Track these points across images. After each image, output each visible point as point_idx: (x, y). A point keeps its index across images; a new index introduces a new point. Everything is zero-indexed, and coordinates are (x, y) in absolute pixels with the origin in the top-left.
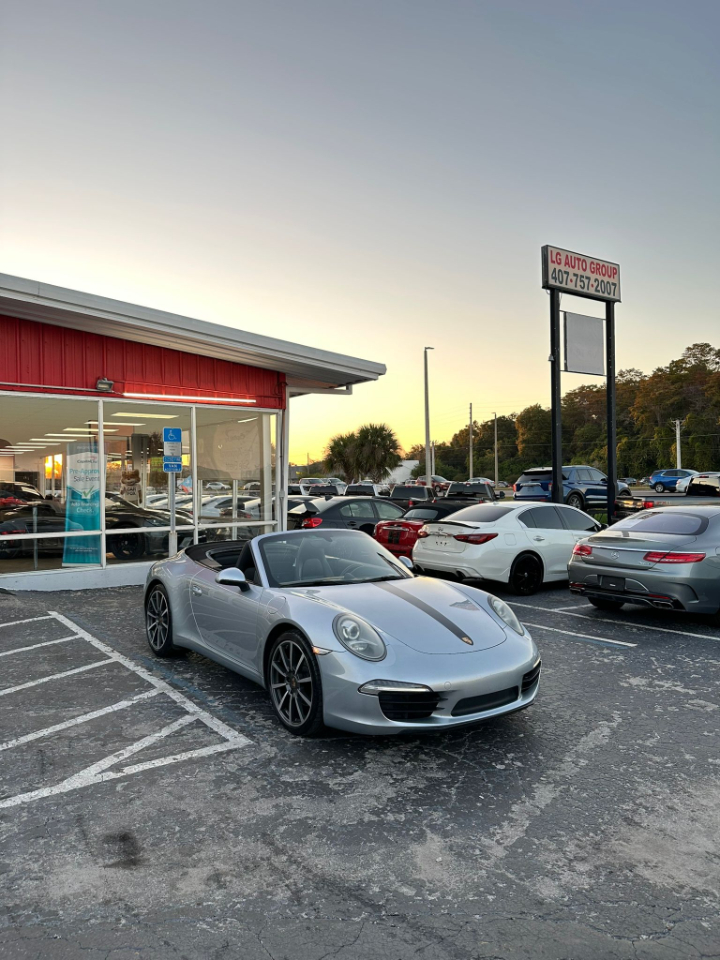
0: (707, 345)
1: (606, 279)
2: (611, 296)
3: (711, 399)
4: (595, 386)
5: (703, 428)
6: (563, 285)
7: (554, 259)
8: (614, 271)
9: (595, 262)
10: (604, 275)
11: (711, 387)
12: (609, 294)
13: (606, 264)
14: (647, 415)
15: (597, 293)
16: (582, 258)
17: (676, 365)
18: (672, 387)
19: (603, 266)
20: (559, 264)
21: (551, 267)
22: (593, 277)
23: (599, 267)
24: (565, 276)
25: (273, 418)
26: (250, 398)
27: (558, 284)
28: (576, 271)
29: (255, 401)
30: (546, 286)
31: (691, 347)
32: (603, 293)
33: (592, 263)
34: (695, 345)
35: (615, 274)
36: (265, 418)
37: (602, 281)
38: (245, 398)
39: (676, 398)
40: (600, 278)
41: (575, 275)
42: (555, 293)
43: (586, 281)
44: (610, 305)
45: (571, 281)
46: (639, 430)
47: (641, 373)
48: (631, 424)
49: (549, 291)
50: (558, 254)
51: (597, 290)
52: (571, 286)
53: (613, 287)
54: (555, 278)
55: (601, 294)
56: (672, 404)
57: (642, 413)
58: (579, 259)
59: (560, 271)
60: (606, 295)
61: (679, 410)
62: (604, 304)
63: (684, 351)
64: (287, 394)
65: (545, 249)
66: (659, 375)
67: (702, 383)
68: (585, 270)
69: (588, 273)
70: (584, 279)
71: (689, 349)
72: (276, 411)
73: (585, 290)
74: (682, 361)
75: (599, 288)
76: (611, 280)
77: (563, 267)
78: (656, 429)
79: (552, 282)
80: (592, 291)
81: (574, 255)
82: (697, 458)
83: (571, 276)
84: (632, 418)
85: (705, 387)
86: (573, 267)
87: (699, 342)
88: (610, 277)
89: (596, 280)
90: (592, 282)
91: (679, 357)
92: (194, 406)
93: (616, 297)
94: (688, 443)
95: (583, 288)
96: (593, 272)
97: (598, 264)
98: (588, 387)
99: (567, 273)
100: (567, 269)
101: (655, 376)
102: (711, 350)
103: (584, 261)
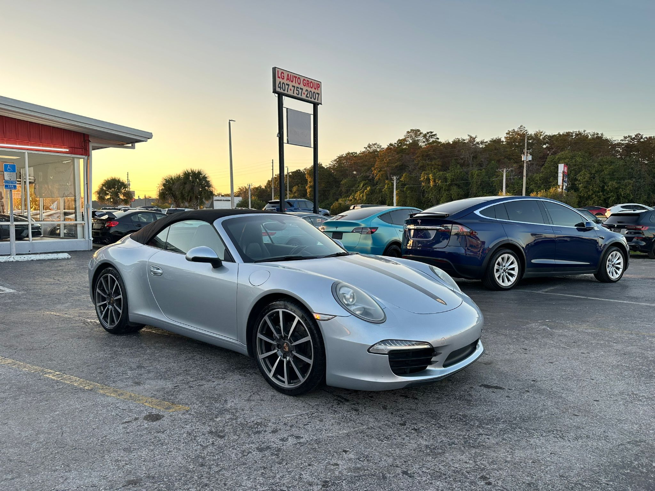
0: (419, 131)
1: (313, 90)
2: (316, 101)
3: (418, 164)
4: (356, 153)
5: (412, 182)
6: (286, 92)
7: (280, 76)
8: (318, 86)
9: (306, 79)
10: (312, 88)
11: (418, 157)
12: (315, 99)
13: (313, 81)
14: (381, 173)
15: (307, 98)
16: (298, 76)
17: (401, 142)
18: (396, 156)
19: (311, 82)
20: (283, 79)
21: (278, 80)
22: (305, 88)
23: (308, 82)
24: (287, 87)
25: (82, 161)
26: (65, 148)
27: (282, 91)
28: (294, 84)
29: (68, 150)
30: (275, 92)
31: (409, 131)
32: (311, 98)
33: (304, 80)
34: (412, 130)
35: (319, 87)
36: (76, 160)
37: (310, 91)
38: (61, 148)
39: (398, 163)
40: (309, 89)
41: (293, 86)
42: (280, 96)
43: (300, 91)
44: (316, 106)
45: (291, 90)
46: (377, 182)
47: (380, 146)
48: (373, 178)
49: (277, 95)
50: (282, 73)
51: (307, 97)
52: (290, 93)
53: (317, 95)
54: (280, 87)
55: (309, 99)
56: (396, 167)
57: (379, 171)
58: (296, 77)
59: (283, 83)
60: (313, 100)
61: (400, 170)
62: (312, 105)
63: (405, 133)
64: (91, 148)
65: (274, 69)
66: (391, 148)
67: (414, 154)
68: (299, 84)
69: (301, 86)
70: (299, 90)
71: (408, 132)
72: (84, 156)
73: (299, 96)
74: (404, 140)
75: (308, 95)
76: (316, 91)
77: (285, 81)
78: (387, 181)
79: (278, 89)
80: (304, 97)
81: (292, 74)
82: (408, 200)
83: (290, 87)
84: (373, 174)
85: (414, 157)
86: (292, 82)
87: (414, 129)
88: (315, 89)
89: (307, 90)
90: (304, 91)
91: (402, 137)
92: (26, 152)
93: (319, 102)
94: (403, 191)
95: (298, 95)
96: (305, 86)
97: (307, 81)
98: (352, 153)
99: (288, 85)
100: (288, 82)
101: (389, 149)
102: (421, 133)
103: (299, 78)
